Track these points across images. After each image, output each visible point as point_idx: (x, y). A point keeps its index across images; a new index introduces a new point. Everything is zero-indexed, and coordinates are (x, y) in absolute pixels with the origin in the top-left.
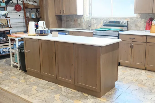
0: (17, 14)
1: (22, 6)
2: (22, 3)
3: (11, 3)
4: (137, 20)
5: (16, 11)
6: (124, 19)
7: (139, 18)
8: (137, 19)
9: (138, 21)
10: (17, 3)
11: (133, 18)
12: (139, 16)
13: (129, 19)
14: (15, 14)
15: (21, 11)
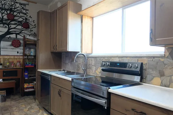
0: (14, 50)
1: (22, 42)
2: (23, 38)
3: (7, 37)
4: (163, 62)
5: (12, 47)
6: (137, 59)
7: (167, 57)
8: (162, 60)
9: (165, 65)
10: (16, 38)
11: (154, 57)
12: (167, 54)
13: (145, 59)
14: (12, 50)
15: (20, 48)
